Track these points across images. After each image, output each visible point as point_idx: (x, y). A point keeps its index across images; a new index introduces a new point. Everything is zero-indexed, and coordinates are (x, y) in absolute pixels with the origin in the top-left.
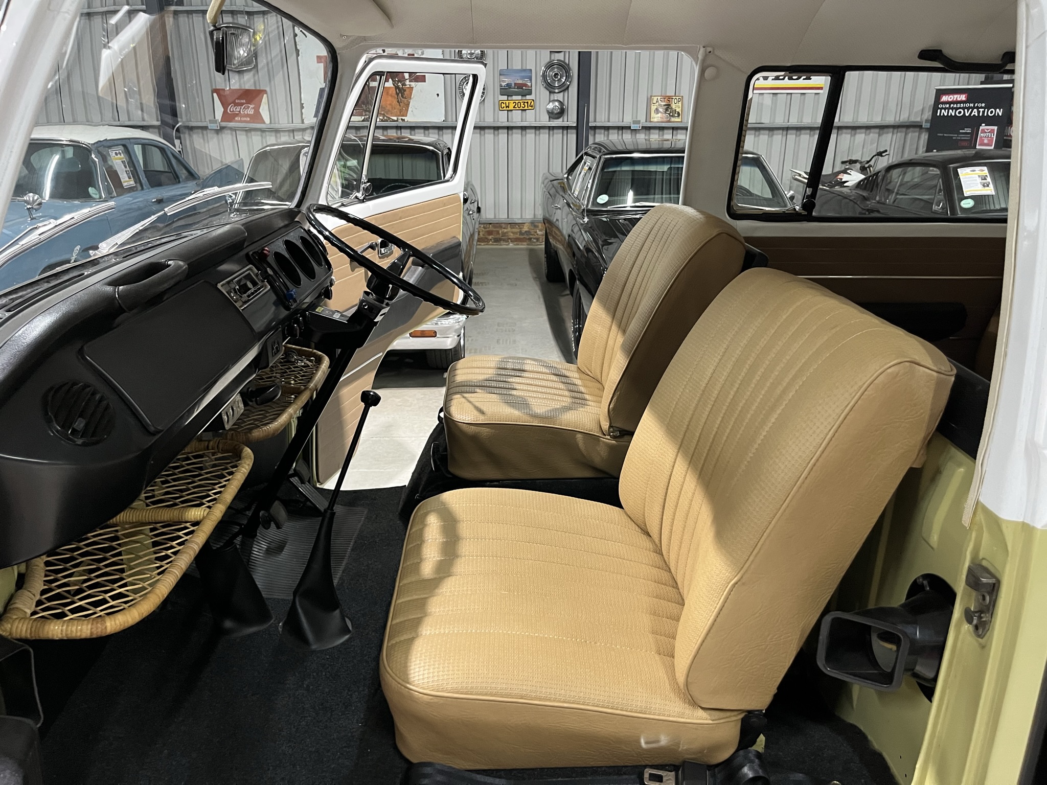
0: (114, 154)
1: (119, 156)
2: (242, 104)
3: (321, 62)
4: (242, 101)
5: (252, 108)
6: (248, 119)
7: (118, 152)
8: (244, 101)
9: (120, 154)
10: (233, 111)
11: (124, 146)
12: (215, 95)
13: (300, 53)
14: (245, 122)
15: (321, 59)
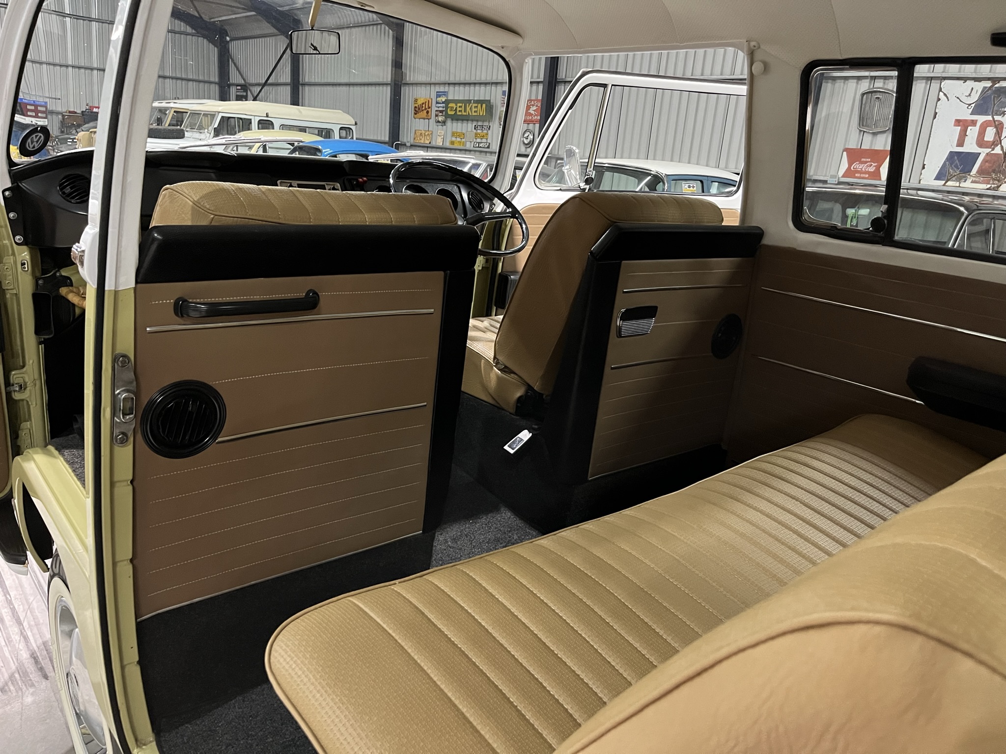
0: (686, 186)
1: (691, 188)
2: (866, 162)
3: (959, 126)
4: (867, 160)
5: (874, 166)
6: (867, 176)
7: (691, 185)
8: (869, 160)
9: (693, 187)
10: (856, 168)
11: (702, 182)
12: (845, 153)
13: (937, 116)
14: (863, 178)
15: (959, 123)
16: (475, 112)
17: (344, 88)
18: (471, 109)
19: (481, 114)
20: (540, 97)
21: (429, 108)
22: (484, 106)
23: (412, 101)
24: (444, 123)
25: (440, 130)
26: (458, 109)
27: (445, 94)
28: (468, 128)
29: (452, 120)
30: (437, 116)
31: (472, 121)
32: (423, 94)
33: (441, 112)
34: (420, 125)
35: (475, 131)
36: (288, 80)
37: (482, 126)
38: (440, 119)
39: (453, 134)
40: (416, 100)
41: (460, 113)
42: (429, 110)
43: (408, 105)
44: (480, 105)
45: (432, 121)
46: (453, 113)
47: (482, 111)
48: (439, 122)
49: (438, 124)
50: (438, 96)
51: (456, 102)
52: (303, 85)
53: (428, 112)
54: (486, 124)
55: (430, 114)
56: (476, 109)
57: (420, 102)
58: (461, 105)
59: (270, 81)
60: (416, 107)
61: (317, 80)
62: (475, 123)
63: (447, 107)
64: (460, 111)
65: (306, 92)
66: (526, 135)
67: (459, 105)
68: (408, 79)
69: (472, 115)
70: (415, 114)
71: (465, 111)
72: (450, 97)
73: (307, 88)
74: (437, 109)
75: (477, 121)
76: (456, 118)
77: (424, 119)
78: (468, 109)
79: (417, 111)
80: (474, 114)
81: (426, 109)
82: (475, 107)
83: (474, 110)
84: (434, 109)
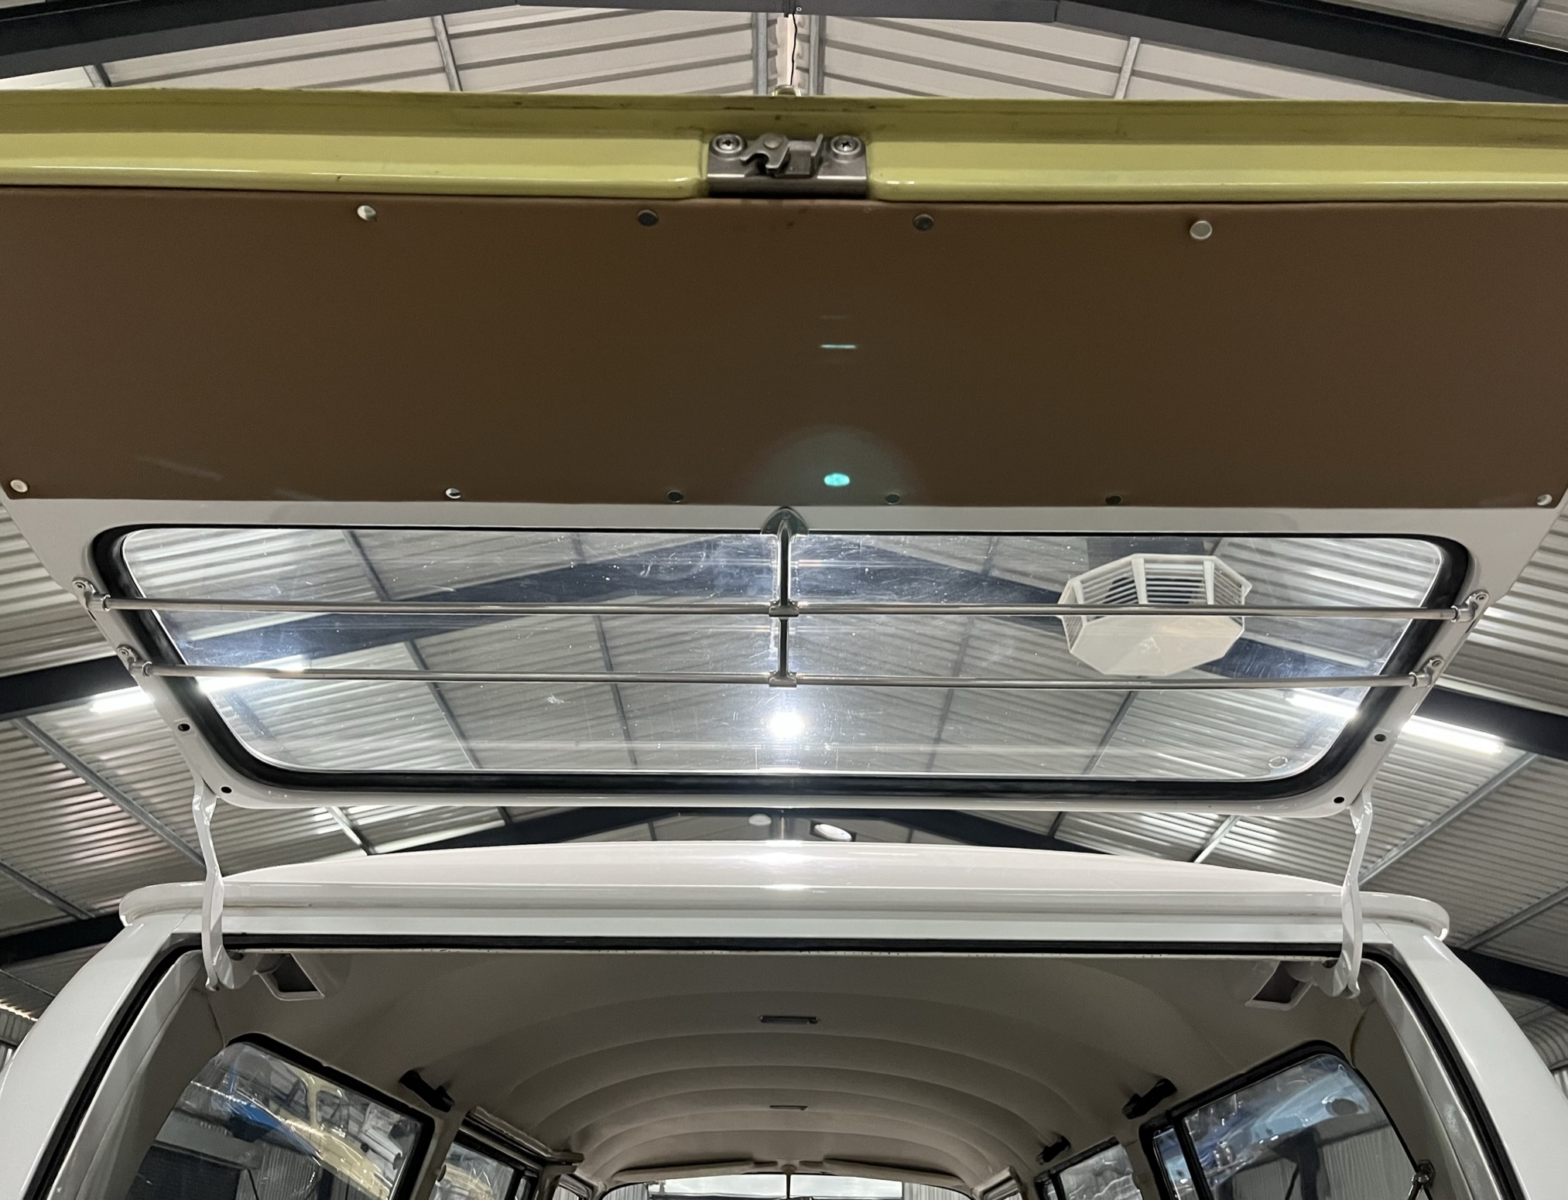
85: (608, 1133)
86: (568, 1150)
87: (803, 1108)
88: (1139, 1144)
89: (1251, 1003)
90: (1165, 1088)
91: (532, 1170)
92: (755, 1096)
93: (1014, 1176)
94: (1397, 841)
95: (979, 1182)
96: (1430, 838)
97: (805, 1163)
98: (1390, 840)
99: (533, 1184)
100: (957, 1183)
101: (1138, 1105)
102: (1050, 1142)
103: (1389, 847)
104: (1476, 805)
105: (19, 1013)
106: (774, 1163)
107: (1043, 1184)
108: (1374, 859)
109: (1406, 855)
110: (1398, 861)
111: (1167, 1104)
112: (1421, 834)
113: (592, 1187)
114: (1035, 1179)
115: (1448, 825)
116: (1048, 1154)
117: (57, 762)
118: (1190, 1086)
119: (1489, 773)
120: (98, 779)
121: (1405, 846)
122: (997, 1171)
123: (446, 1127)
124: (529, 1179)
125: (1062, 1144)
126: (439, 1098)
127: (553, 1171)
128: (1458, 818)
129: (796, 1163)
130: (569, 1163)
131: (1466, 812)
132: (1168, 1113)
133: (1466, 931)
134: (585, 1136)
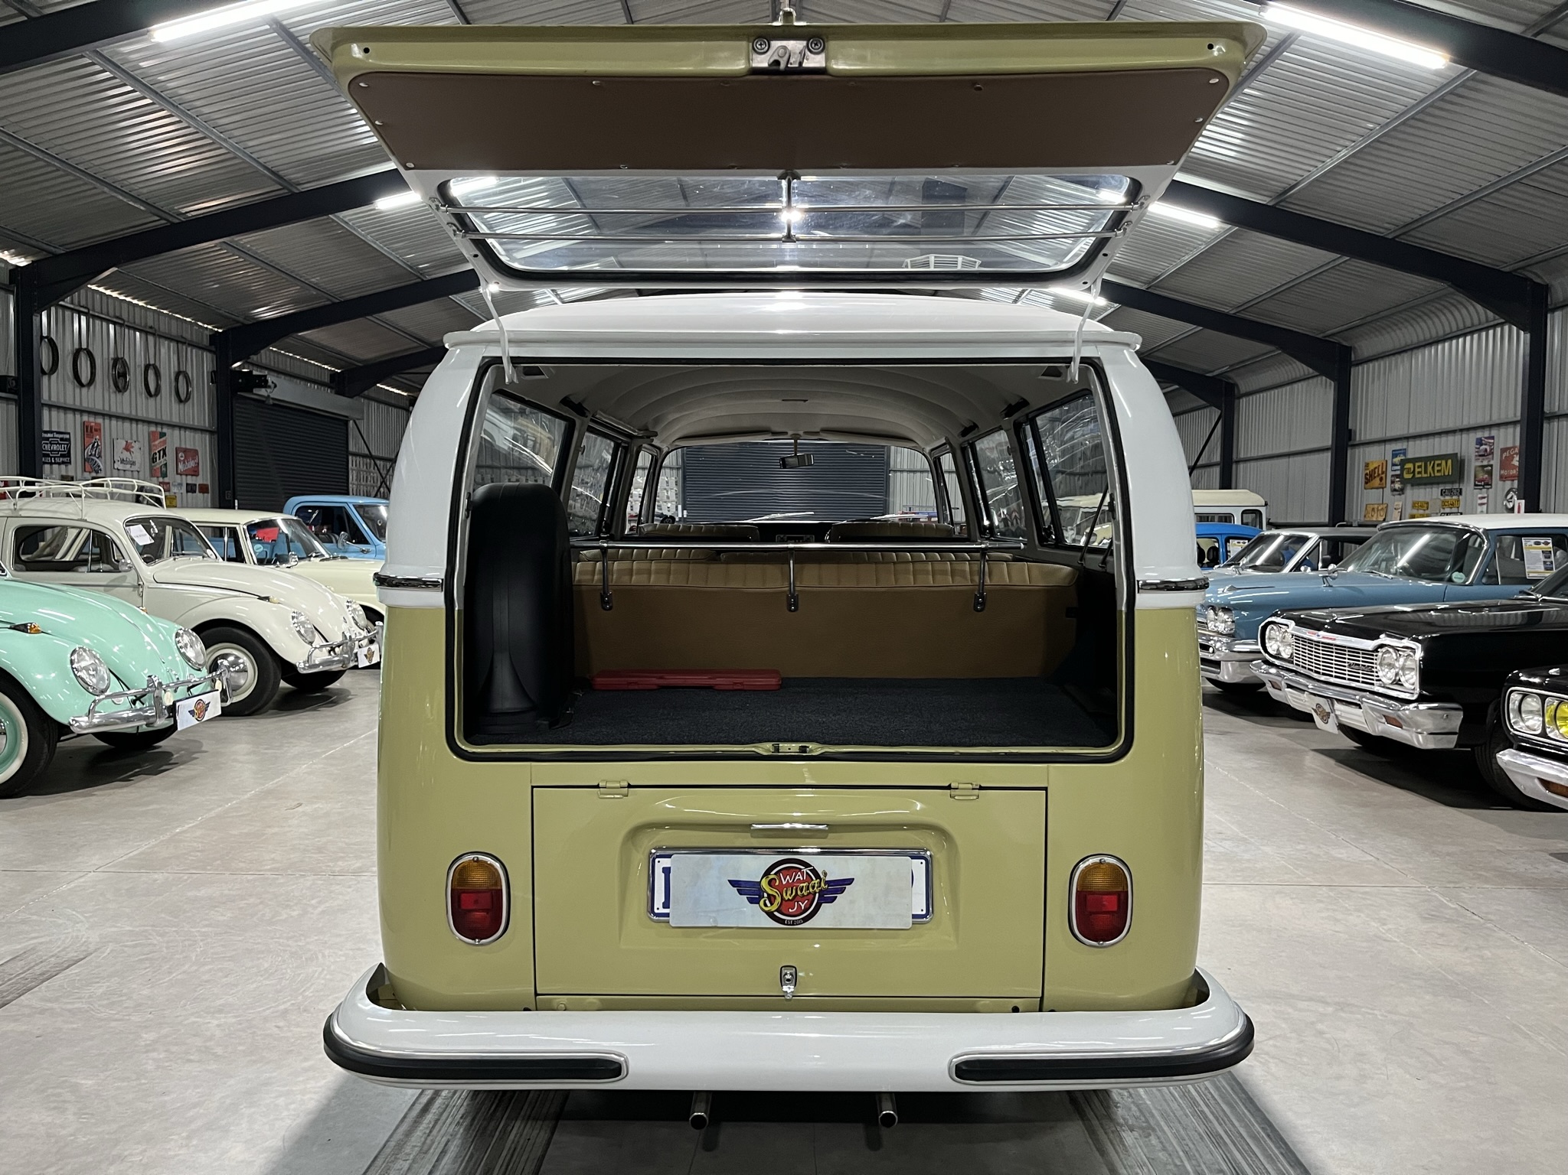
0: (1532, 543)
1: (1542, 545)
7: (1542, 541)
9: (1546, 544)
16: (1438, 471)
17: (1284, 460)
18: (1433, 467)
19: (1446, 474)
20: (1518, 444)
21: (1383, 473)
22: (1450, 462)
23: (1362, 466)
24: (1402, 491)
25: (1398, 501)
26: (1417, 470)
27: (1404, 452)
28: (1432, 494)
29: (1412, 486)
30: (1393, 482)
31: (1438, 483)
32: (1375, 456)
33: (1397, 476)
34: (1373, 496)
35: (1442, 498)
36: (1217, 458)
37: (1451, 491)
38: (1397, 486)
39: (1414, 505)
40: (1367, 465)
41: (1420, 476)
42: (1384, 476)
43: (1359, 471)
44: (1444, 462)
45: (1388, 490)
46: (1410, 476)
47: (1447, 468)
48: (1395, 490)
49: (1395, 493)
50: (1395, 455)
51: (1414, 460)
52: (1238, 462)
53: (1381, 479)
54: (1456, 486)
55: (1384, 481)
56: (1439, 468)
57: (1371, 467)
58: (1419, 464)
59: (1199, 463)
60: (1366, 474)
61: (1254, 454)
62: (1442, 487)
63: (1402, 470)
64: (1419, 473)
65: (1241, 471)
66: (1509, 497)
67: (1417, 464)
68: (1358, 439)
69: (1435, 477)
70: (1366, 483)
71: (1426, 472)
72: (1410, 456)
73: (1241, 466)
74: (1394, 473)
75: (1445, 483)
76: (1416, 482)
77: (1377, 488)
78: (1430, 469)
79: (1369, 478)
80: (1437, 474)
81: (1379, 475)
82: (1439, 465)
83: (1436, 468)
84: (1390, 473)
85: (671, 417)
86: (647, 430)
87: (805, 401)
88: (1013, 430)
89: (1040, 377)
90: (1024, 403)
91: (625, 442)
92: (772, 394)
93: (948, 442)
94: (1347, 143)
95: (927, 444)
96: (1377, 140)
97: (805, 433)
98: (1342, 142)
99: (626, 450)
100: (914, 445)
101: (1010, 411)
102: (967, 425)
103: (1339, 148)
104: (1422, 111)
105: (135, 301)
106: (786, 433)
107: (965, 448)
108: (1324, 159)
109: (1353, 156)
110: (1345, 161)
111: (1025, 410)
112: (1369, 136)
113: (659, 449)
114: (961, 445)
115: (1394, 129)
116: (965, 432)
117: (125, 85)
118: (1035, 403)
119: (1438, 82)
120: (163, 98)
121: (1354, 147)
122: (937, 439)
123: (582, 424)
124: (624, 447)
125: (974, 427)
126: (580, 410)
127: (638, 442)
128: (1403, 123)
129: (801, 433)
130: (648, 437)
131: (1413, 118)
132: (1027, 415)
133: (1395, 222)
134: (657, 421)
